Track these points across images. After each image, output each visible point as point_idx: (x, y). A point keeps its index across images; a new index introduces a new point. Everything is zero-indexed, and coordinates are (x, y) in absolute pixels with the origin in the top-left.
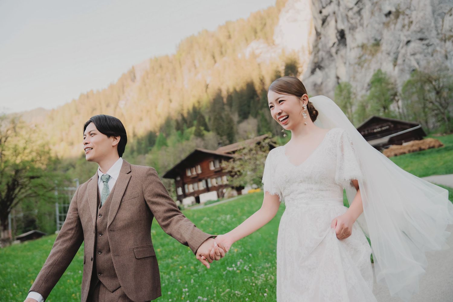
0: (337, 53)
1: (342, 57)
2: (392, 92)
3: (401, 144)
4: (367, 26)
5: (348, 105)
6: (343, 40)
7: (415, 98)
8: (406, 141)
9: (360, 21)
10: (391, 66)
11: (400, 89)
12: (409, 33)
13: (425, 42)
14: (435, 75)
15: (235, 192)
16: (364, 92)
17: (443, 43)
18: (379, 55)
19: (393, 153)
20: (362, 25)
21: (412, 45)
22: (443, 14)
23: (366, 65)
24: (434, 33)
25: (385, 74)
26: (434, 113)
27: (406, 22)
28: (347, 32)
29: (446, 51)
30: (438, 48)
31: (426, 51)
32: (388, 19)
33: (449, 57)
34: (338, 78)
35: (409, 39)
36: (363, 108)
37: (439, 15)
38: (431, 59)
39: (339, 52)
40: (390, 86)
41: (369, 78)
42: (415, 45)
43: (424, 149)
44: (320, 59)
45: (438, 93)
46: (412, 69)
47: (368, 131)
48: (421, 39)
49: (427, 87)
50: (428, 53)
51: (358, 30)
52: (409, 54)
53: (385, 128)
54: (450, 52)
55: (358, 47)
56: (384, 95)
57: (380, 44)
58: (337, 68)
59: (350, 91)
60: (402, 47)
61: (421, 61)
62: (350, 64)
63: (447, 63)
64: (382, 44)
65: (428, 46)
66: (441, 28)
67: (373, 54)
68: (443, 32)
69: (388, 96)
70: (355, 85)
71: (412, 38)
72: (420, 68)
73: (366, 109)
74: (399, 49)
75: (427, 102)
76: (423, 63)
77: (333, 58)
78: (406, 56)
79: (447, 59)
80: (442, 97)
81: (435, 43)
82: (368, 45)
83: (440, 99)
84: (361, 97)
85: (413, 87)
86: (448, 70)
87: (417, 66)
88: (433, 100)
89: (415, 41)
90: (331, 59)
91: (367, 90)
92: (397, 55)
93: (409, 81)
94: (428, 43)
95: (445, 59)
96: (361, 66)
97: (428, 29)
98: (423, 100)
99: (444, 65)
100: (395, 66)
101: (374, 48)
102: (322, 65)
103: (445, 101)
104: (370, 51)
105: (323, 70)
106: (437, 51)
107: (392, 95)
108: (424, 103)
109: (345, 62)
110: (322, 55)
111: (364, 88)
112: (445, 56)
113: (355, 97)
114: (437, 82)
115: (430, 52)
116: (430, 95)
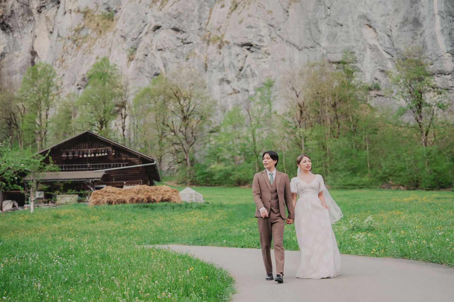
0: (39, 12)
1: (47, 19)
2: (119, 100)
3: (122, 187)
5: (43, 104)
7: (151, 118)
8: (128, 184)
10: (124, 57)
11: (131, 100)
12: (161, 14)
13: (179, 35)
14: (185, 91)
16: (74, 88)
17: (205, 45)
18: (109, 35)
19: (106, 199)
21: (161, 33)
23: (85, 45)
24: (195, 26)
25: (114, 67)
26: (172, 148)
29: (207, 59)
30: (197, 51)
31: (180, 49)
33: (209, 69)
34: (34, 53)
35: (159, 23)
36: (68, 115)
38: (185, 64)
39: (43, 10)
40: (117, 91)
41: (86, 69)
42: (166, 36)
43: (154, 201)
44: (9, 13)
45: (185, 118)
46: (154, 73)
47: (73, 153)
48: (176, 30)
49: (172, 106)
50: (182, 53)
52: (154, 47)
53: (100, 155)
54: (212, 61)
55: (78, 11)
56: (104, 103)
57: (114, 19)
58: (36, 36)
59: (51, 81)
60: (147, 33)
61: (170, 64)
62: (59, 36)
63: (206, 77)
64: (117, 20)
65: (184, 44)
66: (206, 21)
67: (100, 31)
68: (208, 28)
69: (111, 104)
70: (61, 74)
71: (163, 23)
72: (166, 73)
73: (73, 118)
74: (142, 35)
75: (168, 129)
76: (173, 67)
77: (31, 18)
78: (150, 49)
79: (206, 70)
80: (189, 126)
81: (194, 42)
82: (96, 14)
83: (186, 128)
84: (68, 96)
85: (152, 101)
86: (205, 87)
87: (163, 69)
88: (177, 129)
89: (167, 29)
90: (28, 18)
91: (79, 86)
92: (137, 44)
93: (148, 90)
94: (184, 38)
95: (204, 71)
96: (77, 45)
97: (188, 16)
98: (161, 124)
99: (200, 79)
100: (131, 60)
101: (104, 21)
102: (10, 24)
103: (192, 133)
104: (96, 25)
105: (11, 34)
106: (195, 54)
107: (117, 106)
108: (163, 129)
109: (51, 30)
110: (13, 5)
111: (75, 82)
112: (204, 66)
113: (58, 94)
114: (187, 101)
115: (185, 52)
116: (174, 119)
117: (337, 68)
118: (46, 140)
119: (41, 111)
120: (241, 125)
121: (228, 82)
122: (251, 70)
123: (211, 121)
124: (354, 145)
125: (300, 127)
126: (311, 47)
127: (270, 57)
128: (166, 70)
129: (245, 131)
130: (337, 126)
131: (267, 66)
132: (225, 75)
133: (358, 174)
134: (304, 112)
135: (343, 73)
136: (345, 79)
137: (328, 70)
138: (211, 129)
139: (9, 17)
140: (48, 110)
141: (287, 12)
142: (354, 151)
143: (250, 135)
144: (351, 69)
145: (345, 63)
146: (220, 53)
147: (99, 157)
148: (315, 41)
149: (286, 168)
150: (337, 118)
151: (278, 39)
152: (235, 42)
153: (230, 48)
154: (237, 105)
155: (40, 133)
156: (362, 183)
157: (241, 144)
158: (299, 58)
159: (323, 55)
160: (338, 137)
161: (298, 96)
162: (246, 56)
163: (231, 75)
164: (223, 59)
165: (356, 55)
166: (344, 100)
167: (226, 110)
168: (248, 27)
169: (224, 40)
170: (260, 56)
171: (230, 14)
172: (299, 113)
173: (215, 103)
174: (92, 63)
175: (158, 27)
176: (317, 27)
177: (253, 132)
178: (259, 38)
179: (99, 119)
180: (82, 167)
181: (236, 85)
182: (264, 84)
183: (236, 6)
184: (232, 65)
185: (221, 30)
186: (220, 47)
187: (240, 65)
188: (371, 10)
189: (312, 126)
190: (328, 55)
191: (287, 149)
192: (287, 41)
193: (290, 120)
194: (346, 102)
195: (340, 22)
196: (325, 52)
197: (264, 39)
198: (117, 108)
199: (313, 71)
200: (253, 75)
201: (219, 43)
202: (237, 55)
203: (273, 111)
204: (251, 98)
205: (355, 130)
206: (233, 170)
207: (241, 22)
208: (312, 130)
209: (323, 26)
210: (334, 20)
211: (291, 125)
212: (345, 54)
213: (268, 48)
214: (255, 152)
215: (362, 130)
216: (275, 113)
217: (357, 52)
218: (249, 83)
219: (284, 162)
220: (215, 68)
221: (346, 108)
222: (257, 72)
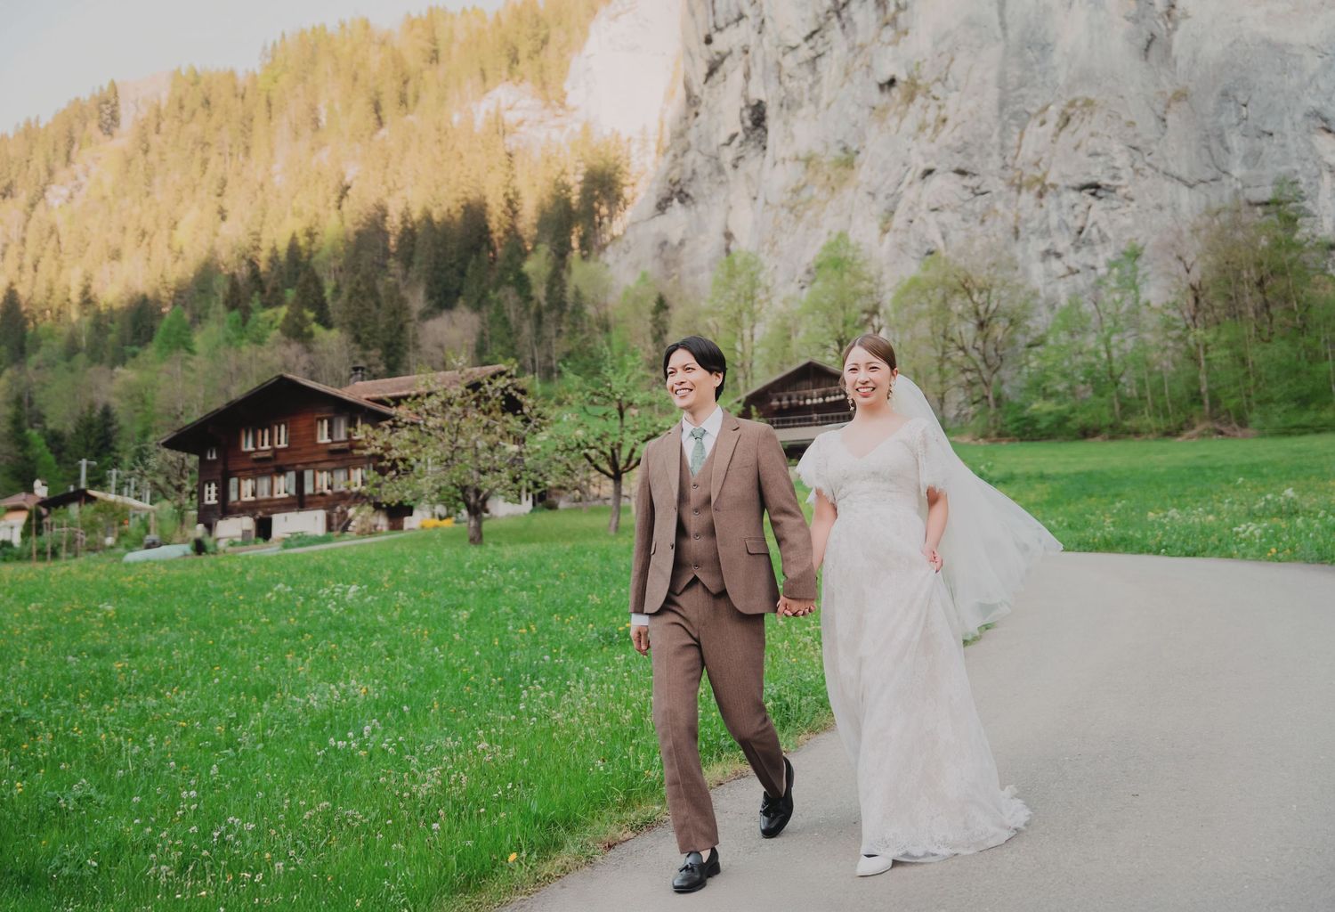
0: (735, 167)
1: (748, 177)
2: (867, 303)
4: (829, 105)
5: (745, 316)
6: (759, 131)
7: (923, 328)
9: (811, 87)
10: (874, 228)
11: (888, 300)
12: (934, 148)
13: (967, 181)
14: (981, 278)
15: (382, 521)
16: (794, 288)
17: (1014, 194)
18: (848, 193)
20: (815, 101)
21: (936, 182)
22: (1025, 116)
23: (810, 213)
24: (995, 162)
25: (857, 248)
26: (962, 379)
27: (931, 115)
28: (771, 112)
29: (1018, 218)
30: (999, 206)
31: (969, 206)
32: (885, 98)
33: (1022, 235)
34: (729, 236)
35: (930, 165)
36: (786, 333)
37: (1014, 115)
38: (979, 230)
39: (741, 163)
40: (864, 286)
41: (812, 253)
42: (944, 185)
44: (688, 174)
45: (981, 325)
46: (925, 250)
47: (790, 399)
48: (962, 172)
49: (958, 305)
50: (973, 212)
51: (802, 112)
52: (924, 206)
53: (833, 399)
54: (1027, 221)
55: (797, 159)
56: (844, 308)
57: (855, 164)
58: (731, 208)
59: (757, 279)
60: (911, 183)
61: (952, 232)
62: (767, 203)
63: (1017, 250)
64: (860, 166)
65: (976, 195)
66: (1014, 152)
67: (833, 189)
68: (1018, 163)
69: (855, 310)
70: (772, 266)
71: (938, 163)
72: (947, 250)
73: (793, 338)
74: (902, 188)
75: (953, 345)
76: (957, 238)
77: (723, 178)
78: (916, 209)
79: (1017, 238)
80: (989, 339)
81: (994, 191)
82: (824, 160)
83: (985, 342)
84: (784, 302)
85: (923, 300)
86: (1016, 268)
87: (941, 243)
88: (968, 344)
89: (945, 172)
90: (719, 179)
91: (802, 284)
92: (895, 203)
93: (915, 282)
94: (976, 185)
95: (1013, 239)
96: (796, 216)
97: (982, 146)
98: (942, 339)
99: (1006, 253)
100: (885, 231)
101: (839, 170)
102: (691, 192)
103: (996, 350)
104: (825, 178)
105: (693, 207)
106: (996, 211)
107: (864, 312)
108: (944, 347)
109: (754, 194)
110: (694, 161)
111: (795, 276)
112: (1013, 230)
113: (768, 300)
114: (985, 295)
115: (978, 210)
116: (963, 329)
117: (1265, 214)
118: (752, 377)
119: (742, 329)
120: (1084, 329)
121: (1058, 256)
122: (1099, 231)
123: (1029, 327)
124: (1303, 354)
125: (1196, 327)
126: (1213, 180)
127: (1133, 205)
128: (946, 245)
129: (1091, 341)
130: (1268, 320)
131: (1129, 221)
132: (1052, 244)
133: (1313, 406)
134: (1202, 300)
135: (1277, 222)
136: (1280, 233)
137: (1246, 218)
138: (1029, 340)
139: (690, 180)
140: (753, 327)
141: (1164, 120)
142: (1304, 364)
143: (1102, 348)
144: (1293, 214)
145: (1279, 203)
146: (1041, 206)
147: (831, 403)
148: (1218, 168)
149: (1172, 402)
150: (1267, 305)
151: (1149, 171)
152: (1069, 183)
153: (1059, 195)
154: (1075, 298)
155: (742, 365)
156: (1320, 423)
157: (1084, 364)
158: (1188, 201)
159: (1237, 192)
160: (1269, 341)
161: (1188, 271)
162: (1090, 207)
163: (1063, 243)
164: (1047, 216)
165: (1301, 187)
166: (1279, 271)
167: (1057, 306)
168: (1090, 155)
169: (1047, 182)
170: (1115, 204)
171: (1056, 135)
172: (1192, 302)
173: (1035, 294)
174: (822, 242)
175: (929, 172)
176: (1222, 142)
177: (1107, 340)
178: (1112, 172)
179: (836, 336)
180: (805, 420)
181: (1072, 259)
182: (1124, 253)
183: (1068, 120)
184: (1063, 225)
185: (1041, 165)
186: (1041, 195)
187: (1079, 223)
188: (1329, 100)
189: (1218, 323)
190: (1247, 191)
191: (1173, 369)
192: (1165, 174)
193: (1176, 315)
194: (1284, 274)
195: (1268, 128)
196: (1239, 186)
197: (1122, 173)
198: (865, 316)
199: (1217, 222)
200: (1104, 239)
201: (1038, 187)
202: (1073, 207)
203: (1142, 301)
204: (1100, 282)
205: (1304, 325)
206: (1073, 411)
207: (1077, 148)
208: (1219, 332)
209: (1235, 141)
210: (1256, 127)
211: (1178, 324)
212: (1276, 187)
213: (1130, 188)
214: (1112, 376)
215: (1318, 325)
216: (1148, 304)
217: (1304, 180)
218: (1096, 255)
219: (1166, 391)
220: (1032, 233)
221: (1284, 286)
222: (1110, 235)
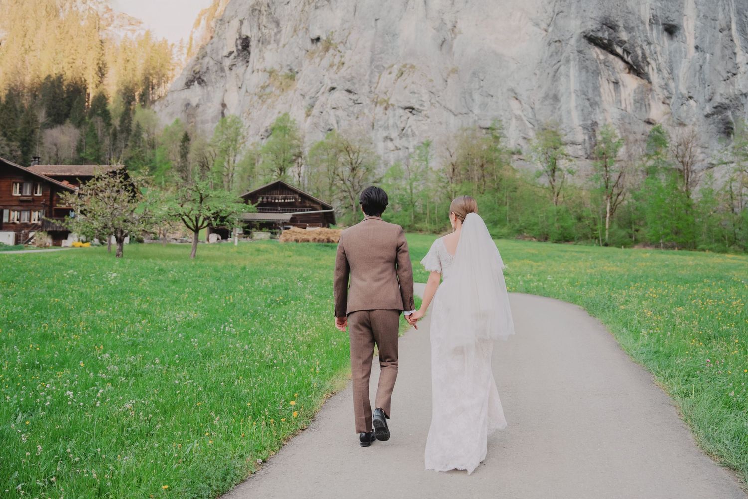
0: (231, 69)
1: (237, 76)
2: (296, 150)
3: (305, 228)
4: (284, 46)
5: (232, 149)
6: (245, 52)
7: (323, 167)
8: (310, 226)
9: (276, 34)
10: (302, 113)
11: (306, 151)
12: (336, 77)
13: (351, 96)
14: (355, 145)
16: (258, 138)
17: (373, 106)
18: (291, 93)
19: (293, 238)
20: (277, 42)
21: (336, 94)
22: (382, 68)
23: (270, 101)
24: (366, 89)
25: (293, 122)
26: (341, 195)
27: (337, 60)
28: (253, 43)
29: (374, 118)
30: (366, 111)
31: (351, 109)
32: (314, 47)
33: (376, 127)
34: (224, 105)
35: (334, 85)
36: (252, 162)
37: (377, 67)
38: (355, 121)
39: (234, 68)
40: (295, 142)
41: (270, 120)
42: (339, 96)
43: (333, 242)
44: (205, 69)
45: (353, 170)
46: (328, 127)
47: (267, 199)
48: (349, 91)
49: (342, 158)
50: (353, 112)
51: (269, 47)
52: (329, 106)
53: (289, 201)
54: (378, 120)
55: (265, 71)
56: (284, 152)
57: (295, 78)
58: (226, 91)
59: (239, 131)
60: (323, 93)
61: (342, 121)
62: (247, 91)
63: (372, 134)
64: (298, 80)
65: (355, 104)
66: (375, 85)
67: (283, 89)
68: (377, 91)
69: (289, 154)
70: (248, 125)
71: (338, 85)
72: (338, 129)
73: (256, 164)
74: (318, 94)
75: (338, 178)
76: (344, 124)
77: (224, 74)
78: (325, 106)
79: (373, 128)
80: (356, 177)
81: (364, 103)
82: (280, 74)
83: (353, 178)
84: (253, 144)
85: (325, 153)
86: (371, 143)
87: (335, 126)
88: (345, 178)
89: (341, 90)
90: (221, 75)
91: (262, 137)
92: (314, 102)
93: (322, 143)
94: (356, 99)
95: (371, 128)
96: (262, 101)
97: (360, 80)
98: (332, 174)
99: (367, 135)
100: (308, 115)
101: (287, 80)
102: (205, 79)
103: (358, 183)
104: (279, 83)
105: (205, 87)
106: (364, 114)
107: (295, 155)
108: (333, 178)
109: (240, 86)
110: (208, 63)
111: (259, 132)
112: (371, 124)
113: (244, 142)
114: (356, 154)
115: (355, 112)
116: (344, 170)
117: (487, 133)
118: (232, 182)
119: (229, 156)
120: (401, 178)
121: (392, 140)
122: (412, 131)
123: (375, 173)
124: (497, 201)
125: (452, 183)
126: (465, 114)
127: (429, 120)
128: (338, 127)
129: (404, 184)
130: (483, 183)
131: (426, 127)
132: (389, 133)
133: (499, 226)
134: (456, 170)
135: (491, 138)
136: (492, 144)
137: (478, 134)
138: (375, 180)
139: (205, 73)
140: (235, 156)
141: (446, 81)
142: (496, 206)
143: (408, 187)
144: (498, 135)
145: (493, 129)
146: (386, 114)
147: (288, 203)
148: (468, 108)
149: (438, 217)
150: (483, 176)
151: (437, 105)
152: (400, 104)
153: (394, 110)
154: (398, 160)
155: (228, 175)
156: (501, 234)
157: (400, 195)
158: (454, 122)
159: (475, 121)
160: (483, 194)
161: (451, 156)
162: (408, 118)
163: (394, 134)
164: (388, 119)
165: (503, 123)
166: (490, 161)
167: (389, 164)
168: (411, 93)
169: (390, 103)
170: (420, 118)
171: (396, 80)
172: (451, 170)
173: (379, 157)
174: (275, 117)
175: (333, 89)
176: (471, 96)
177: (411, 184)
178: (421, 102)
179: (279, 166)
180: (274, 210)
181: (398, 142)
182: (423, 143)
183: (402, 73)
184: (395, 125)
185: (388, 93)
186: (386, 109)
187: (402, 125)
188: (518, 84)
189: (461, 182)
190: (479, 121)
191: (439, 201)
192: (445, 107)
193: (443, 175)
194: (492, 163)
195: (491, 93)
196: (476, 118)
197: (425, 104)
198: (294, 157)
199: (465, 134)
200: (414, 135)
201: (385, 105)
202: (401, 117)
203: (429, 167)
204: (410, 156)
205: (498, 188)
206: (392, 217)
207: (405, 88)
208: (462, 186)
209: (476, 96)
210: (486, 92)
211: (444, 180)
212: (493, 122)
213: (428, 112)
214: (412, 202)
215: (504, 189)
216: (431, 169)
217: (504, 120)
218: (409, 142)
219: (436, 212)
220: (381, 127)
221: (491, 169)
222: (417, 133)
